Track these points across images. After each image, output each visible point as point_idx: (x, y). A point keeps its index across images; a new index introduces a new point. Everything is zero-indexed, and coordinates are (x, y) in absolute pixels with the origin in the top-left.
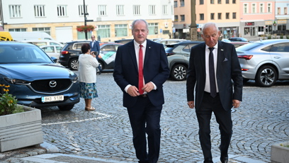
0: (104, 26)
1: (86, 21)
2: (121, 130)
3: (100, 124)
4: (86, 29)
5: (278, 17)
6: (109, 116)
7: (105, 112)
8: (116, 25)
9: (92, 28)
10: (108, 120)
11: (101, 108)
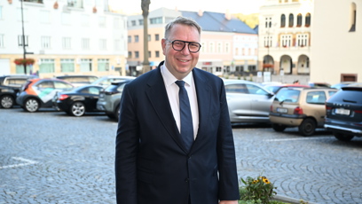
0: (47, 60)
1: (25, 53)
2: (44, 179)
3: (21, 172)
4: (25, 63)
5: (235, 57)
6: (33, 162)
7: (30, 158)
8: (62, 60)
9: (31, 62)
10: (31, 167)
11: (26, 153)
